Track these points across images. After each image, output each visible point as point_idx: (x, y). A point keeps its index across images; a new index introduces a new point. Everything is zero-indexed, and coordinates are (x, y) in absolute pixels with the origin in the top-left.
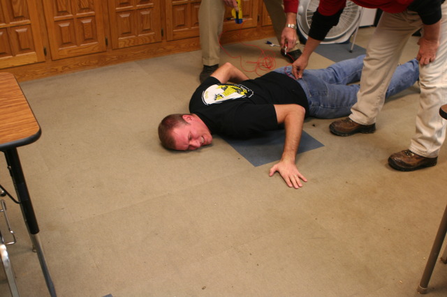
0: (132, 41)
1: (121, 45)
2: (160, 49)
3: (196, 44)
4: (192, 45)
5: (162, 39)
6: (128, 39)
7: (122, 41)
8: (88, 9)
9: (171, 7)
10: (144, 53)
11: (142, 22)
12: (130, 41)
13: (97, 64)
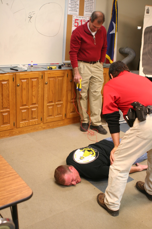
0: (27, 124)
1: (21, 126)
2: (40, 128)
3: (57, 125)
4: (55, 125)
5: (41, 122)
6: (24, 123)
7: (22, 124)
8: (7, 108)
9: (46, 106)
10: (32, 129)
11: (32, 114)
12: (26, 124)
13: (9, 135)
